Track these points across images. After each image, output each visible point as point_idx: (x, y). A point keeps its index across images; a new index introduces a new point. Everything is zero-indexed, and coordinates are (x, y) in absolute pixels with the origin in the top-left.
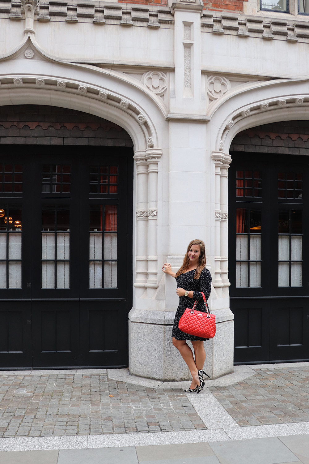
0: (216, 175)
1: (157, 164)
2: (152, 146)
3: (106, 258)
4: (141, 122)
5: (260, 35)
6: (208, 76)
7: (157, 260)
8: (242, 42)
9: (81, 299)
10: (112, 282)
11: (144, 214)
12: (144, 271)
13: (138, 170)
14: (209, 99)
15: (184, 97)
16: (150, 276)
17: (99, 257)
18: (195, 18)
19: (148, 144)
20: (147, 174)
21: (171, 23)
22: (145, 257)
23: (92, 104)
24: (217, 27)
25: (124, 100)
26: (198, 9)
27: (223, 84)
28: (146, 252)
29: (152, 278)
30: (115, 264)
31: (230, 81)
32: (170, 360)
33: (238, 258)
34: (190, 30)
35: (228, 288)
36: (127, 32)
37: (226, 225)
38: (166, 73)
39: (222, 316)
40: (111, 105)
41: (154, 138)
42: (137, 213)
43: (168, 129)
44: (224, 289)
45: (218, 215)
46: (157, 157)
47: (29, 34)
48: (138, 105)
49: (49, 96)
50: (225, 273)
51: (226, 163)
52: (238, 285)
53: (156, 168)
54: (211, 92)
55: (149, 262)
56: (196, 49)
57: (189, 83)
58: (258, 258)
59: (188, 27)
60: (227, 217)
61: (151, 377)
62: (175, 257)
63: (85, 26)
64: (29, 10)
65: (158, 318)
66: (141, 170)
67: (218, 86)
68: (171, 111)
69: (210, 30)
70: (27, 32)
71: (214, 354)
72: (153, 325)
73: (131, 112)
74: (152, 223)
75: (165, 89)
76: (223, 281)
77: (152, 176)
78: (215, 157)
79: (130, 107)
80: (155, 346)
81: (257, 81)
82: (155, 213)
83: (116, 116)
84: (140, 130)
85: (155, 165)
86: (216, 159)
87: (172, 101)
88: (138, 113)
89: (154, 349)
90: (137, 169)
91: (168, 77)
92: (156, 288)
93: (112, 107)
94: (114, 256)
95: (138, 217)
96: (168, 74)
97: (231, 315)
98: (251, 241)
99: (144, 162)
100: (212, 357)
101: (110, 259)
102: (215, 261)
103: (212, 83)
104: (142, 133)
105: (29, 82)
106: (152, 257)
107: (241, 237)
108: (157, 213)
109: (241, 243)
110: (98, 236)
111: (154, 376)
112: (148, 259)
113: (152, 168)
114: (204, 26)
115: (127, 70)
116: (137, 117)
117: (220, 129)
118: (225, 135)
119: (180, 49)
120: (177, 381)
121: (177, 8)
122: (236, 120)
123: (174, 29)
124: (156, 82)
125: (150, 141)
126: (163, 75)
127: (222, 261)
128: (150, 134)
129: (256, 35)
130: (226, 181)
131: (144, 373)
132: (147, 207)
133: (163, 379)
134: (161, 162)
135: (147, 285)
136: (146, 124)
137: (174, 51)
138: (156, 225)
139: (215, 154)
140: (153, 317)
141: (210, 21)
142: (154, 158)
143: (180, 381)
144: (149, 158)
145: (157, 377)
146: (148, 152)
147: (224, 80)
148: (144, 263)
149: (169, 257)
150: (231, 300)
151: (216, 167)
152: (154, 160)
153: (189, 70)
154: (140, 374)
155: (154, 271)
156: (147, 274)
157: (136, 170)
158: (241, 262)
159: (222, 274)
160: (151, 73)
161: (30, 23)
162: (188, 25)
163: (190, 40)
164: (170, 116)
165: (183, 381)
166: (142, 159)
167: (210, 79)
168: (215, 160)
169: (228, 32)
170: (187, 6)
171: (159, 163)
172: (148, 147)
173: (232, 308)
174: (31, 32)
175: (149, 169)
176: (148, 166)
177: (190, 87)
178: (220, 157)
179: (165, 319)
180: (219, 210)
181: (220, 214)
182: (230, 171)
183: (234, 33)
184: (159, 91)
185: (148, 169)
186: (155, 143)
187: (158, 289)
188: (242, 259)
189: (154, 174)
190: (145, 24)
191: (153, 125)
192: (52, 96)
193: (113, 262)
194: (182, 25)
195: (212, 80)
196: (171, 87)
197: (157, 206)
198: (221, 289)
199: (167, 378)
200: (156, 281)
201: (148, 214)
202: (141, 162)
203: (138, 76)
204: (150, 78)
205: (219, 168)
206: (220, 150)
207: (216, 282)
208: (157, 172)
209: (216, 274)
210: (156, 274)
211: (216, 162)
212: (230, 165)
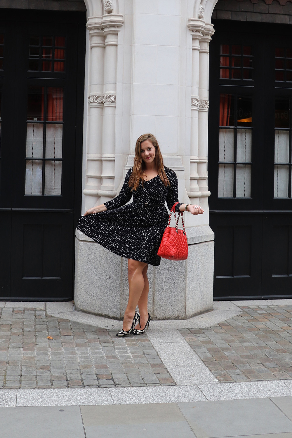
0: (193, 49)
1: (117, 34)
2: (110, 12)
3: (48, 156)
7: (114, 161)
9: (13, 209)
10: (55, 188)
11: (99, 100)
12: (98, 174)
13: (92, 43)
16: (105, 181)
17: (38, 154)
19: (106, 8)
20: (104, 47)
22: (99, 155)
28: (101, 149)
29: (107, 184)
30: (59, 165)
33: (221, 159)
35: (207, 198)
37: (205, 116)
39: (199, 235)
41: (113, 2)
42: (89, 98)
44: (202, 199)
45: (195, 102)
46: (116, 25)
50: (203, 179)
51: (207, 34)
52: (221, 195)
53: (115, 40)
55: (104, 163)
58: (248, 160)
60: (208, 106)
61: (104, 314)
66: (96, 42)
71: (187, 285)
74: (108, 111)
76: (201, 189)
77: (110, 50)
78: (192, 26)
80: (109, 274)
82: (112, 98)
85: (114, 36)
86: (194, 29)
89: (108, 277)
90: (91, 41)
94: (58, 153)
95: (91, 103)
97: (210, 234)
98: (239, 137)
99: (100, 31)
100: (185, 289)
101: (53, 157)
102: (191, 162)
106: (108, 155)
107: (225, 132)
108: (115, 98)
109: (225, 140)
110: (38, 128)
111: (107, 313)
112: (103, 159)
113: (110, 39)
125: (108, 4)
127: (199, 163)
130: (206, 58)
131: (94, 309)
132: (102, 90)
133: (119, 316)
134: (122, 32)
135: (101, 192)
138: (114, 115)
139: (192, 23)
142: (113, 26)
144: (106, 27)
145: (112, 315)
146: (105, 19)
148: (97, 164)
149: (130, 156)
151: (194, 39)
152: (113, 29)
154: (89, 309)
155: (111, 175)
156: (100, 179)
157: (89, 41)
158: (225, 164)
159: (200, 180)
166: (97, 28)
168: (193, 31)
171: (119, 33)
172: (105, 12)
175: (106, 41)
176: (104, 37)
178: (199, 26)
180: (196, 96)
181: (198, 101)
182: (213, 45)
185: (104, 41)
186: (114, 7)
188: (226, 161)
189: (113, 48)
193: (57, 162)
197: (115, 89)
198: (198, 199)
200: (113, 188)
201: (104, 100)
202: (96, 31)
205: (197, 41)
206: (199, 18)
207: (191, 190)
208: (117, 45)
209: (191, 179)
210: (112, 178)
211: (193, 33)
212: (212, 37)
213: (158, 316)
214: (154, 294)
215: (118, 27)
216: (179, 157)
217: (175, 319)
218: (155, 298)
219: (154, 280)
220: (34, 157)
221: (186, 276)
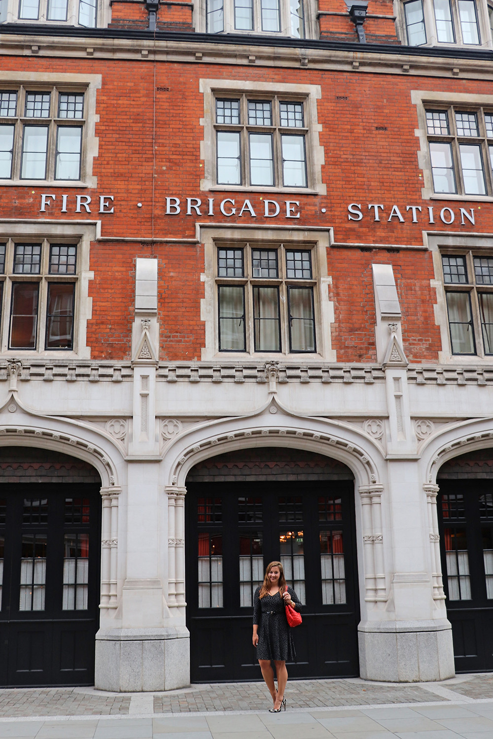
0: (428, 503)
1: (380, 496)
2: (374, 482)
4: (364, 462)
5: (455, 382)
6: (416, 421)
7: (385, 578)
8: (441, 389)
9: (316, 614)
10: (342, 599)
11: (371, 539)
12: (374, 588)
14: (418, 439)
15: (398, 440)
16: (379, 591)
17: (329, 576)
18: (403, 374)
19: (371, 480)
20: (371, 504)
21: (383, 378)
22: (373, 575)
23: (323, 448)
24: (420, 379)
25: (350, 445)
26: (404, 366)
27: (428, 426)
28: (374, 571)
29: (381, 593)
30: (342, 583)
31: (434, 423)
32: (403, 663)
33: (449, 574)
34: (399, 383)
35: (444, 600)
36: (349, 388)
37: (438, 545)
38: (381, 420)
39: (442, 624)
40: (339, 448)
41: (376, 475)
42: (364, 538)
43: (387, 466)
44: (442, 601)
45: (432, 537)
47: (273, 395)
48: (361, 448)
49: (288, 442)
50: (441, 587)
51: (435, 492)
52: (451, 599)
53: (379, 500)
54: (419, 434)
55: (378, 580)
56: (405, 399)
57: (402, 429)
58: (467, 573)
59: (397, 381)
60: (439, 539)
61: (387, 680)
62: (400, 574)
63: (316, 384)
64: (273, 376)
65: (390, 627)
67: (424, 428)
68: (389, 452)
69: (414, 381)
70: (272, 393)
71: (439, 658)
72: (386, 634)
73: (355, 454)
74: (378, 546)
75: (382, 434)
76: (440, 594)
77: (376, 507)
78: (426, 488)
79: (355, 450)
80: (389, 652)
81: (455, 421)
82: (380, 538)
83: (342, 457)
84: (363, 468)
85: (378, 498)
86: (427, 490)
87: (389, 444)
88: (362, 455)
89: (388, 655)
90: (362, 500)
91: (384, 423)
92: (386, 602)
93: (339, 450)
94: (343, 576)
96: (383, 421)
97: (449, 625)
98: (459, 558)
99: (368, 494)
100: (438, 660)
101: (338, 578)
102: (433, 577)
103: (419, 426)
104: (365, 470)
105: (274, 433)
106: (381, 575)
107: (450, 554)
108: (382, 538)
109: (450, 559)
110: (328, 559)
111: (389, 679)
112: (376, 577)
113: (375, 500)
114: (410, 378)
115: (351, 420)
116: (361, 458)
117: (428, 464)
118: (432, 468)
119: (392, 400)
120: (410, 682)
121: (387, 366)
122: (441, 455)
123: (385, 383)
124: (374, 428)
125: (372, 477)
126: (380, 422)
127: (437, 577)
128: (372, 471)
129: (452, 382)
130: (435, 506)
132: (372, 533)
133: (398, 681)
134: (383, 495)
135: (378, 599)
136: (368, 463)
137: (387, 401)
138: (383, 548)
139: (426, 486)
140: (386, 627)
141: (414, 374)
142: (377, 491)
143: (412, 682)
144: (372, 492)
146: (371, 487)
147: (429, 423)
148: (373, 580)
149: (395, 574)
150: (447, 611)
151: (427, 496)
152: (377, 493)
153: (400, 417)
154: (376, 679)
155: (383, 587)
156: (376, 590)
158: (452, 577)
159: (439, 588)
160: (370, 422)
161: (273, 386)
162: (397, 379)
163: (400, 392)
164: (388, 457)
165: (415, 682)
166: (366, 493)
167: (418, 423)
168: (426, 491)
169: (429, 382)
170: (396, 365)
171: (381, 496)
172: (371, 482)
173: (448, 618)
174: (275, 393)
175: (373, 501)
176: (371, 498)
177: (403, 431)
178: (431, 488)
179: (397, 627)
180: (432, 533)
181: (433, 536)
182: (438, 498)
183: (434, 382)
184: (378, 436)
185: (371, 500)
186: (377, 480)
187: (388, 602)
188: (452, 575)
189: (378, 505)
190: (362, 381)
191: (375, 464)
192: (291, 442)
193: (341, 581)
194: (392, 380)
195: (419, 424)
196: (387, 432)
197: (382, 531)
198: (439, 601)
199: (402, 680)
201: (375, 539)
202: (366, 494)
203: (360, 424)
204: (370, 425)
205: (430, 497)
206: (430, 482)
207: (435, 595)
208: (380, 504)
209: (434, 588)
210: (385, 589)
211: (427, 493)
212: (438, 492)
213: (423, 680)
214: (419, 664)
215: (380, 491)
216: (426, 573)
217: (433, 681)
218: (420, 667)
219: (418, 655)
220: (326, 578)
221: (438, 652)
